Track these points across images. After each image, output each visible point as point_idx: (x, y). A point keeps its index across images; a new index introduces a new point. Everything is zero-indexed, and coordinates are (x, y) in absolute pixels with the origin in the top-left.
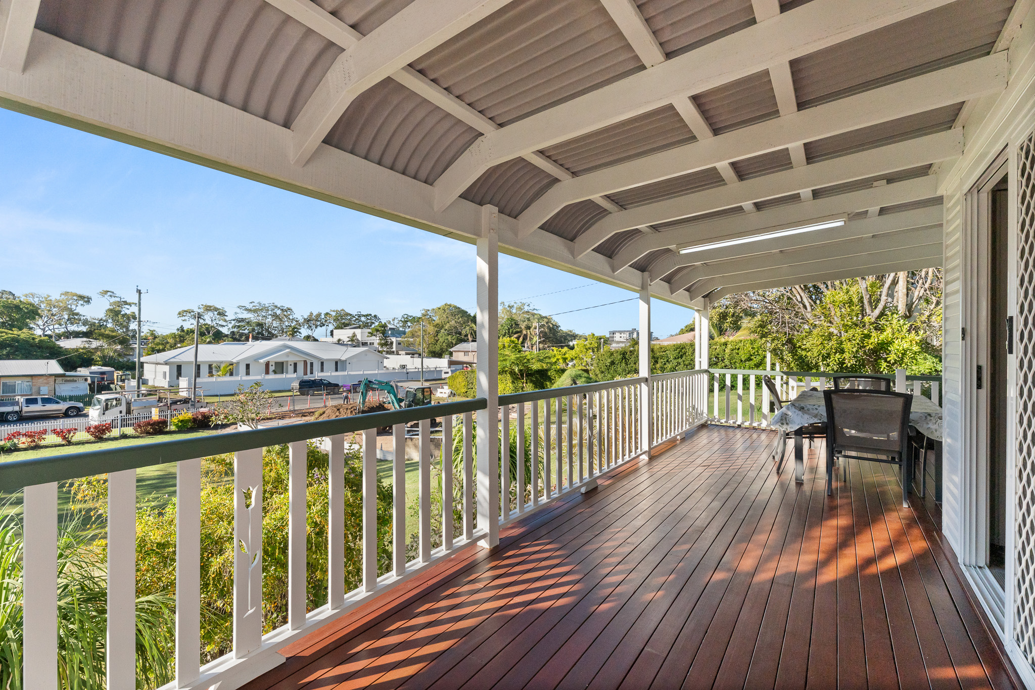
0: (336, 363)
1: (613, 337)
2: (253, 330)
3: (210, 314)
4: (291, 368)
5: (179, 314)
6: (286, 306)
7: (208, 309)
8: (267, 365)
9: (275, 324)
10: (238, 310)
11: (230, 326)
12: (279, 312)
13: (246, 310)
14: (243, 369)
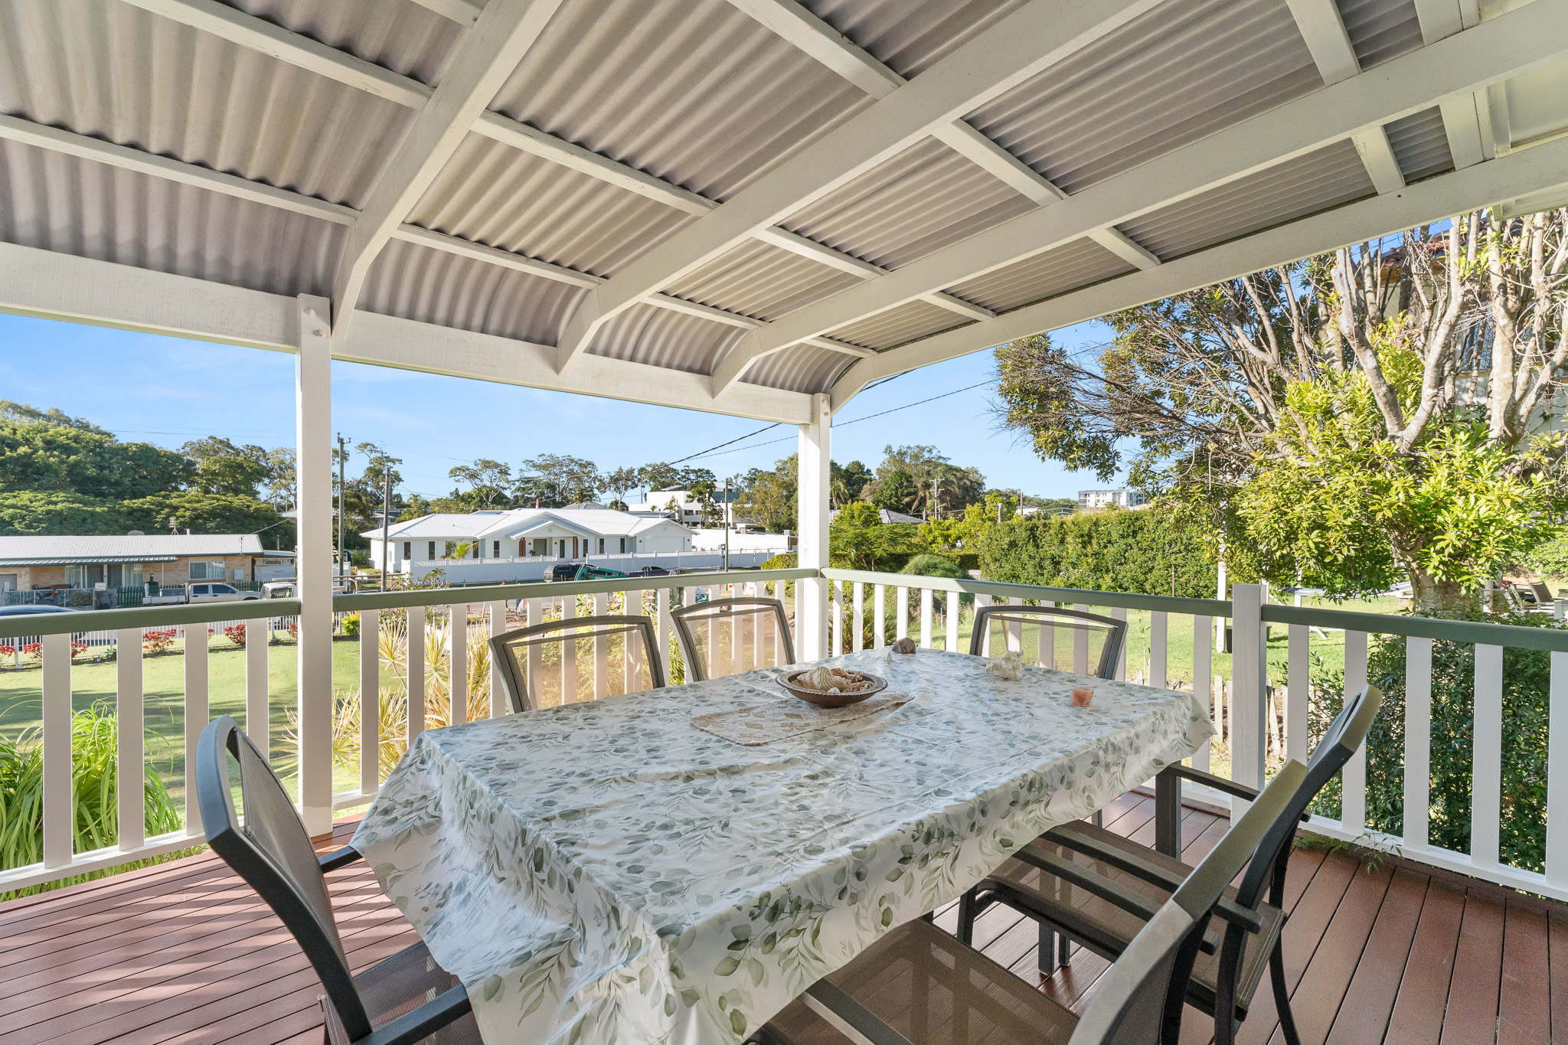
0: (622, 541)
1: (1085, 501)
2: (542, 494)
3: (489, 472)
4: (556, 548)
5: (451, 472)
6: (586, 458)
7: (487, 465)
8: (522, 543)
9: (572, 485)
10: (524, 467)
11: (513, 488)
12: (576, 468)
13: (534, 466)
14: (489, 548)
